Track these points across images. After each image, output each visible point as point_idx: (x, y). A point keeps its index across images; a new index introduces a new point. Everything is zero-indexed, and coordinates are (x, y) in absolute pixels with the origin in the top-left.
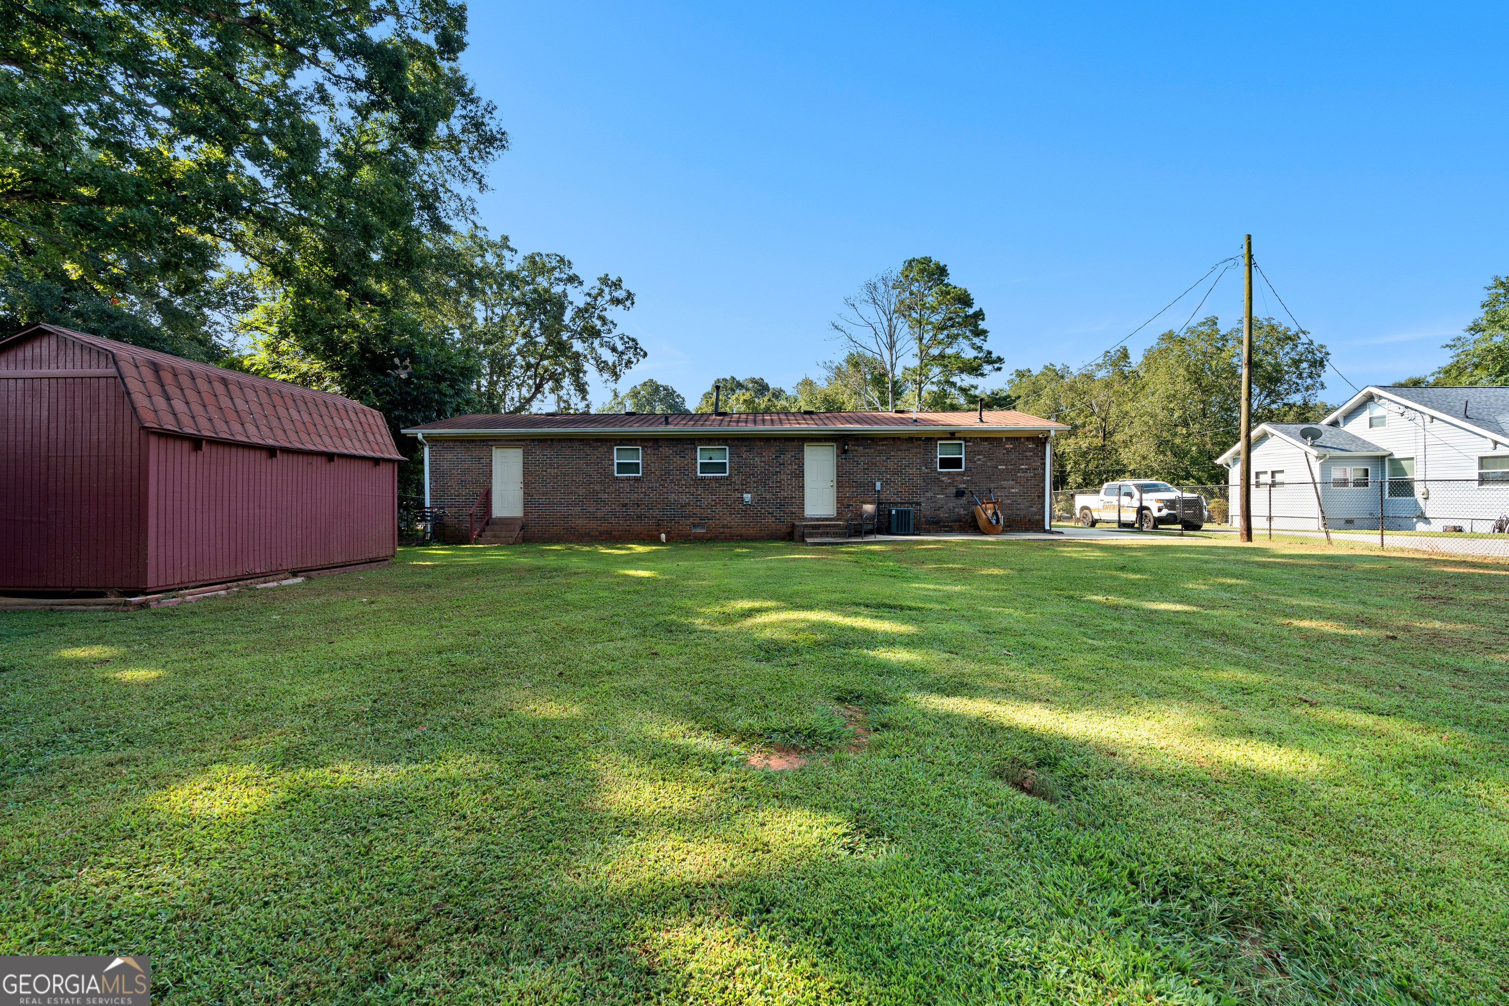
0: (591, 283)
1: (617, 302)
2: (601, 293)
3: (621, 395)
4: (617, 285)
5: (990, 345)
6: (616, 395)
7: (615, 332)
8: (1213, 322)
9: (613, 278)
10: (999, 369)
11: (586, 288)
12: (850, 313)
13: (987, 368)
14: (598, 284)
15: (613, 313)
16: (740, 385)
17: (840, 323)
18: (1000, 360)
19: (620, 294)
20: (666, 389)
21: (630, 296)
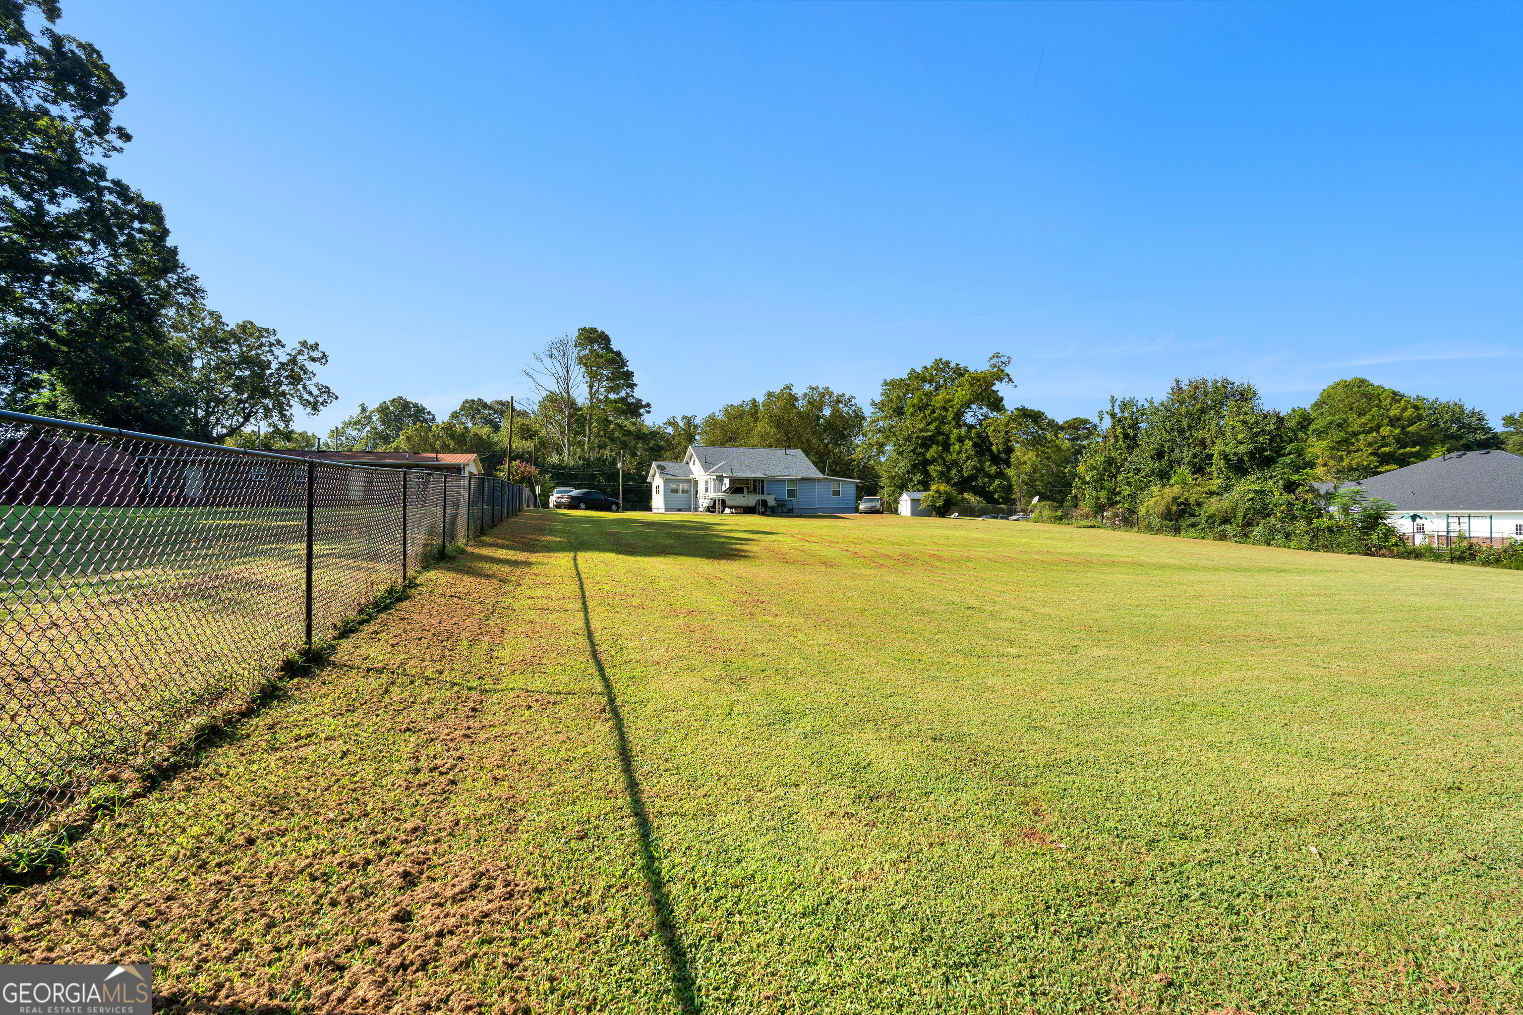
0: (292, 345)
1: (313, 360)
2: (300, 352)
3: (369, 409)
4: (315, 347)
5: (638, 393)
6: (364, 409)
7: (315, 380)
8: (789, 387)
9: (311, 342)
10: (649, 412)
11: (288, 349)
12: (537, 365)
13: (642, 411)
14: (298, 347)
15: (310, 366)
16: (485, 406)
17: (531, 372)
18: (648, 405)
19: (315, 354)
20: (416, 406)
21: (324, 356)
